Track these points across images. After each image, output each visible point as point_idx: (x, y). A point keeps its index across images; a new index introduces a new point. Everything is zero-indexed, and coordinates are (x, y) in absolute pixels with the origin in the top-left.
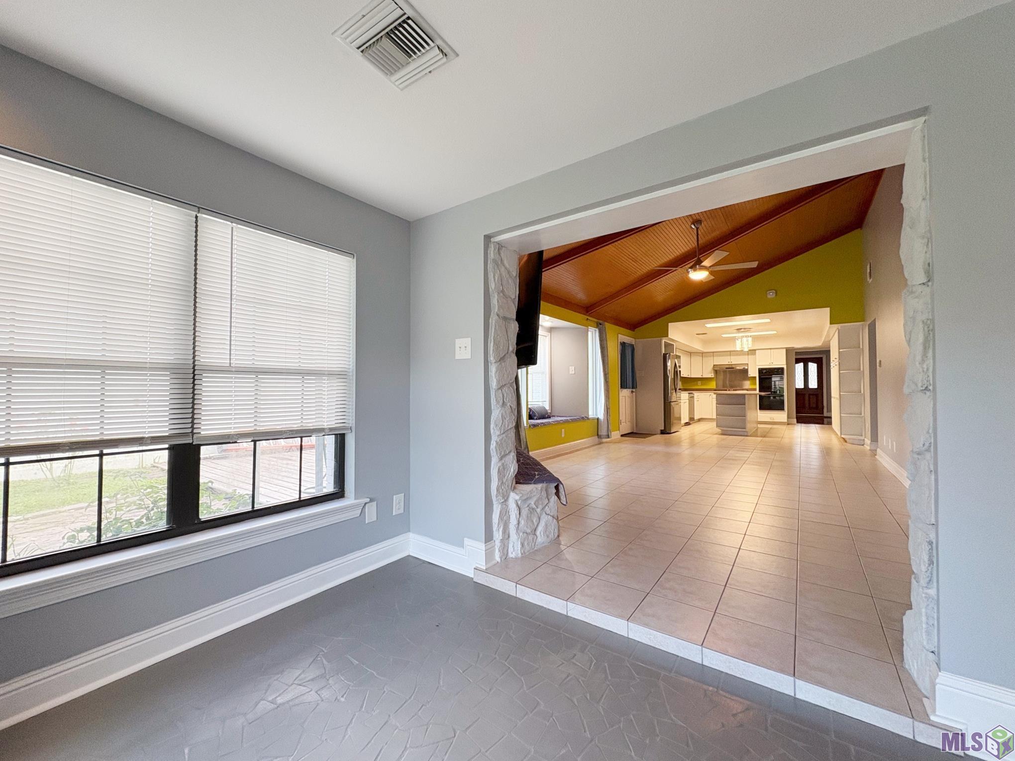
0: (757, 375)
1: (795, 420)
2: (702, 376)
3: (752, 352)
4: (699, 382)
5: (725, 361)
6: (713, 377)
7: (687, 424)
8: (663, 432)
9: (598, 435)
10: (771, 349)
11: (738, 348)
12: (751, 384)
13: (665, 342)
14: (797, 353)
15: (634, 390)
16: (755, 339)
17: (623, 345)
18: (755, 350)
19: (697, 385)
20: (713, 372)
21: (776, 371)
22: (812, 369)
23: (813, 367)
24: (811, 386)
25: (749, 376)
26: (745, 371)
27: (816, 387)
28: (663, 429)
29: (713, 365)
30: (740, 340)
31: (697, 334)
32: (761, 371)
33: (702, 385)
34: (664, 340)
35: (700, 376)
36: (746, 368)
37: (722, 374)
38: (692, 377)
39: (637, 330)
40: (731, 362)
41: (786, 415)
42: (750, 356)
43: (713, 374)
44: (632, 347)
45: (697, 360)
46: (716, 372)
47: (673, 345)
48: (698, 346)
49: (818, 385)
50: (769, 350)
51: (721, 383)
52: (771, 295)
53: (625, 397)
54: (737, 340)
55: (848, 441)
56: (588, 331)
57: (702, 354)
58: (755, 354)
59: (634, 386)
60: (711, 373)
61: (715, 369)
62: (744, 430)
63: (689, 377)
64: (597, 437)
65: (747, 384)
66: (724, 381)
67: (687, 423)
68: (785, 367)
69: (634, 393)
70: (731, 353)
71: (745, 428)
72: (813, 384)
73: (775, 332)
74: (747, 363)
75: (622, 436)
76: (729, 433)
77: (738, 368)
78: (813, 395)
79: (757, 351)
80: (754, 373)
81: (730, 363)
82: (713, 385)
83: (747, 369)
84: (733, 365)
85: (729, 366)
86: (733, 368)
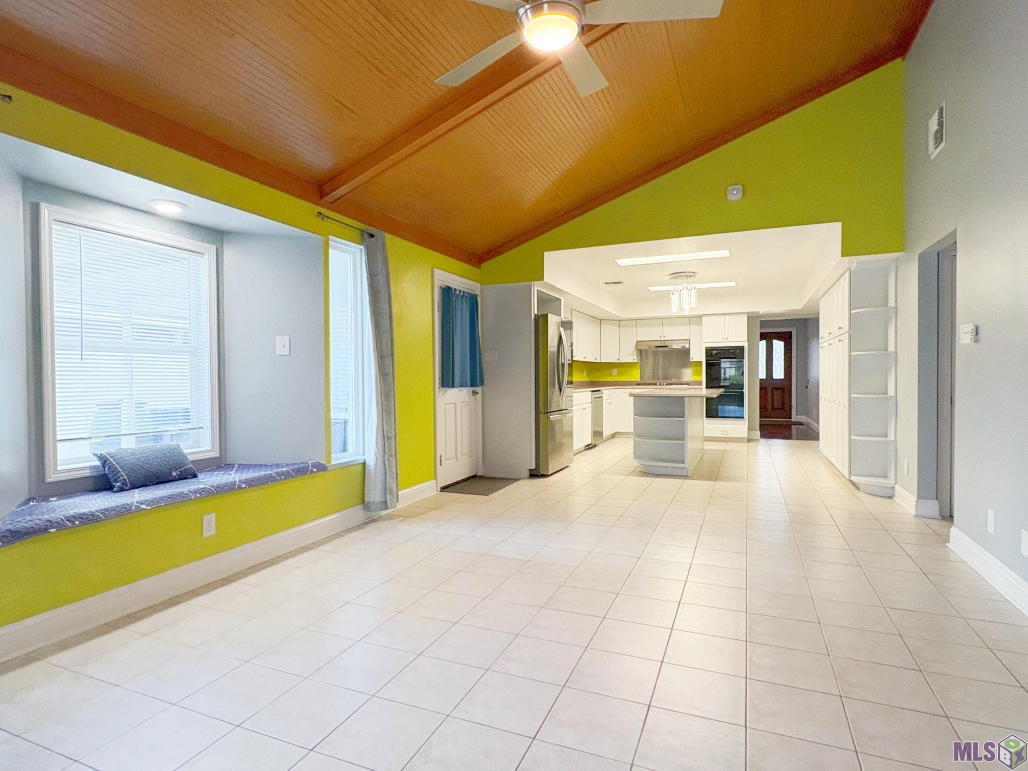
0: (703, 359)
1: (758, 433)
2: (618, 359)
3: (697, 319)
4: (615, 371)
5: (653, 335)
6: (636, 361)
7: (589, 447)
8: (535, 474)
9: (363, 502)
10: (724, 314)
11: (674, 310)
12: (694, 374)
13: (538, 290)
14: (763, 323)
15: (479, 389)
16: (703, 295)
17: (447, 293)
18: (701, 317)
19: (611, 375)
20: (635, 353)
21: (733, 353)
22: (778, 350)
23: (779, 346)
24: (775, 377)
25: (691, 360)
26: (686, 352)
27: (782, 377)
28: (533, 467)
29: (636, 342)
30: (677, 294)
31: (605, 283)
32: (709, 352)
33: (619, 374)
34: (536, 287)
35: (614, 360)
36: (687, 346)
37: (651, 357)
38: (602, 361)
39: (484, 265)
40: (665, 337)
41: (746, 427)
42: (692, 327)
43: (635, 357)
44: (472, 300)
45: (610, 331)
46: (641, 352)
47: (561, 300)
48: (610, 308)
49: (785, 374)
50: (722, 317)
51: (648, 371)
52: (735, 195)
53: (455, 404)
54: (673, 294)
55: (861, 487)
56: (326, 246)
57: (619, 322)
58: (701, 324)
59: (475, 379)
60: (633, 355)
61: (640, 348)
62: (682, 465)
63: (598, 361)
64: (360, 507)
65: (688, 374)
66: (655, 366)
67: (588, 445)
68: (746, 345)
69: (479, 396)
70: (662, 321)
71: (683, 462)
72: (779, 373)
73: (733, 284)
74: (689, 338)
75: (444, 489)
76: (656, 471)
77: (674, 346)
78: (777, 389)
79: (704, 318)
80: (698, 355)
81: (661, 339)
82: (635, 375)
83: (689, 348)
84: (667, 342)
85: (661, 343)
86: (667, 346)
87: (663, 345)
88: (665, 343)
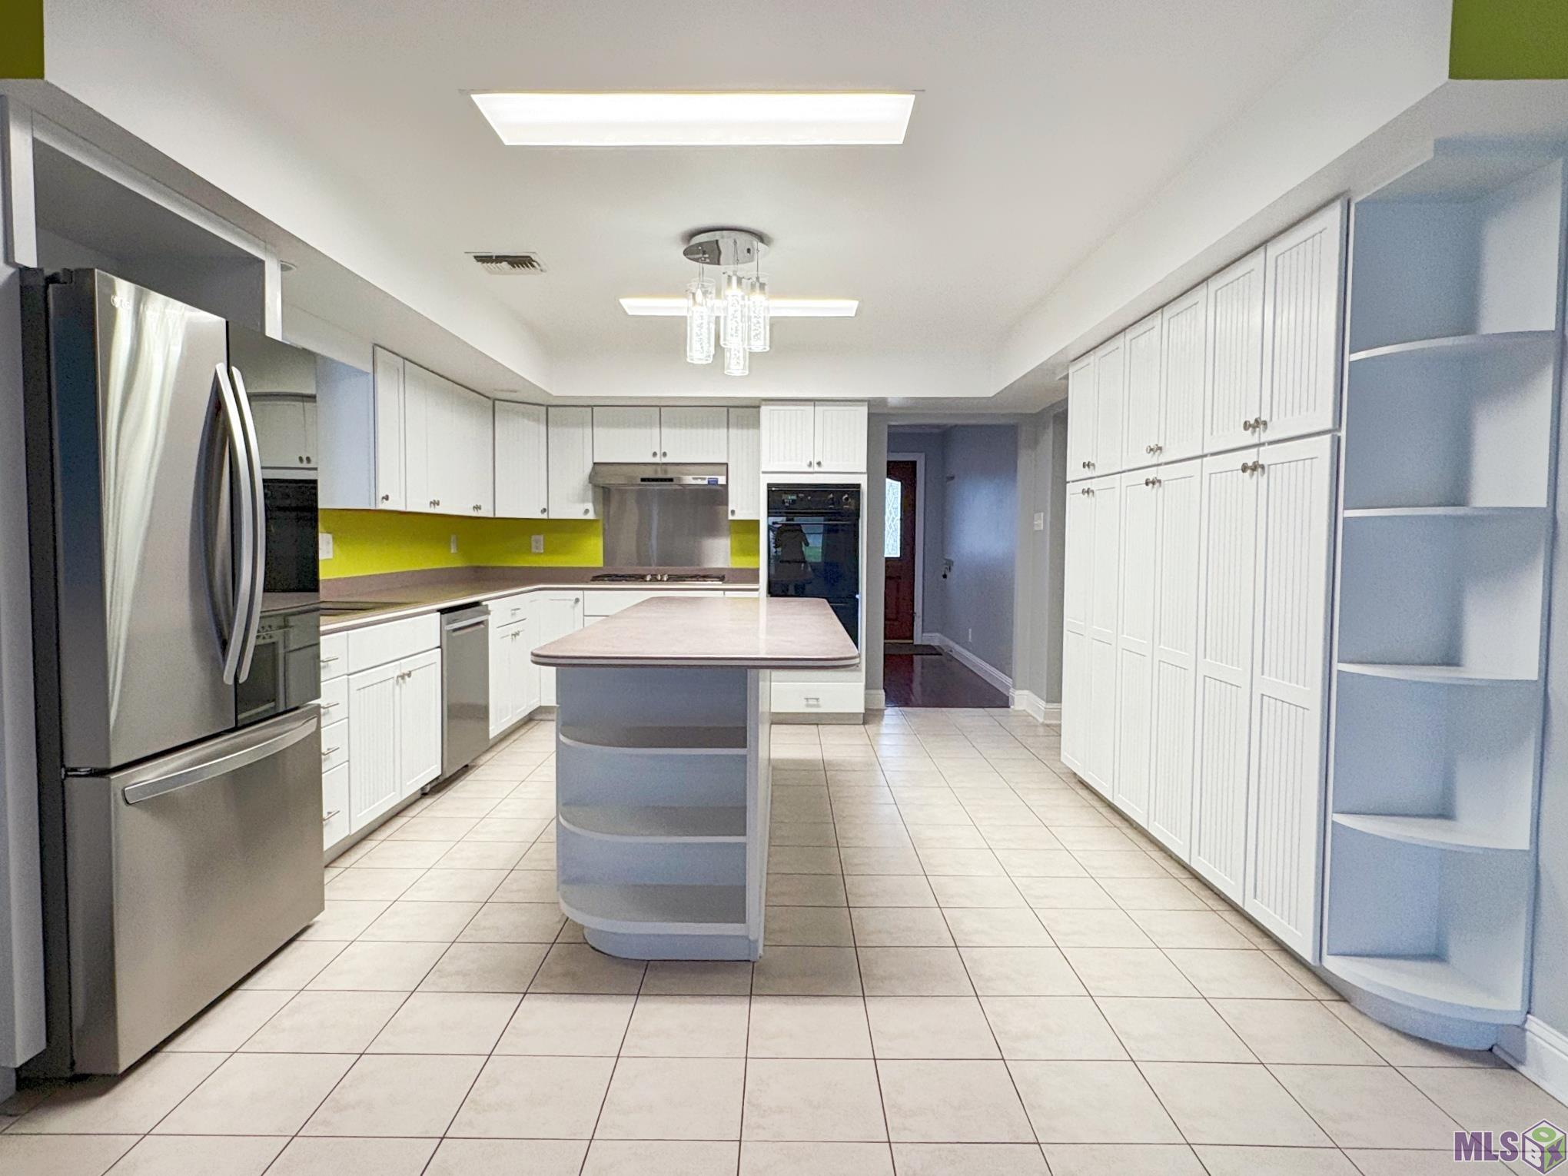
0: (763, 515)
1: (882, 694)
2: (544, 510)
3: (747, 411)
4: (538, 540)
5: (638, 447)
6: (591, 516)
10: (814, 401)
12: (734, 552)
18: (756, 405)
19: (529, 551)
20: (590, 494)
21: (833, 501)
23: (893, 494)
25: (730, 517)
26: (716, 496)
27: (899, 553)
29: (591, 465)
32: (777, 496)
33: (549, 551)
35: (531, 511)
36: (720, 480)
37: (630, 506)
38: (499, 515)
40: (665, 454)
42: (734, 431)
43: (590, 506)
45: (521, 431)
46: (606, 494)
49: (903, 547)
50: (809, 409)
51: (627, 544)
57: (546, 411)
58: (756, 423)
60: (583, 501)
61: (601, 481)
65: (720, 552)
68: (862, 481)
70: (661, 411)
72: (893, 549)
74: (724, 460)
77: (689, 480)
79: (765, 410)
80: (749, 502)
81: (657, 460)
82: (592, 554)
83: (726, 486)
84: (669, 468)
85: (656, 472)
86: (671, 480)
87: (660, 475)
88: (666, 472)
